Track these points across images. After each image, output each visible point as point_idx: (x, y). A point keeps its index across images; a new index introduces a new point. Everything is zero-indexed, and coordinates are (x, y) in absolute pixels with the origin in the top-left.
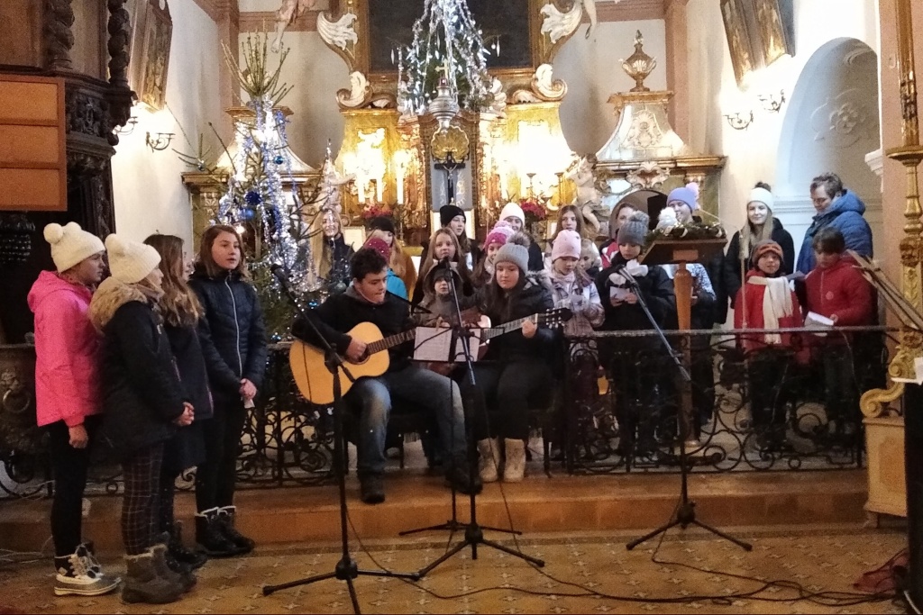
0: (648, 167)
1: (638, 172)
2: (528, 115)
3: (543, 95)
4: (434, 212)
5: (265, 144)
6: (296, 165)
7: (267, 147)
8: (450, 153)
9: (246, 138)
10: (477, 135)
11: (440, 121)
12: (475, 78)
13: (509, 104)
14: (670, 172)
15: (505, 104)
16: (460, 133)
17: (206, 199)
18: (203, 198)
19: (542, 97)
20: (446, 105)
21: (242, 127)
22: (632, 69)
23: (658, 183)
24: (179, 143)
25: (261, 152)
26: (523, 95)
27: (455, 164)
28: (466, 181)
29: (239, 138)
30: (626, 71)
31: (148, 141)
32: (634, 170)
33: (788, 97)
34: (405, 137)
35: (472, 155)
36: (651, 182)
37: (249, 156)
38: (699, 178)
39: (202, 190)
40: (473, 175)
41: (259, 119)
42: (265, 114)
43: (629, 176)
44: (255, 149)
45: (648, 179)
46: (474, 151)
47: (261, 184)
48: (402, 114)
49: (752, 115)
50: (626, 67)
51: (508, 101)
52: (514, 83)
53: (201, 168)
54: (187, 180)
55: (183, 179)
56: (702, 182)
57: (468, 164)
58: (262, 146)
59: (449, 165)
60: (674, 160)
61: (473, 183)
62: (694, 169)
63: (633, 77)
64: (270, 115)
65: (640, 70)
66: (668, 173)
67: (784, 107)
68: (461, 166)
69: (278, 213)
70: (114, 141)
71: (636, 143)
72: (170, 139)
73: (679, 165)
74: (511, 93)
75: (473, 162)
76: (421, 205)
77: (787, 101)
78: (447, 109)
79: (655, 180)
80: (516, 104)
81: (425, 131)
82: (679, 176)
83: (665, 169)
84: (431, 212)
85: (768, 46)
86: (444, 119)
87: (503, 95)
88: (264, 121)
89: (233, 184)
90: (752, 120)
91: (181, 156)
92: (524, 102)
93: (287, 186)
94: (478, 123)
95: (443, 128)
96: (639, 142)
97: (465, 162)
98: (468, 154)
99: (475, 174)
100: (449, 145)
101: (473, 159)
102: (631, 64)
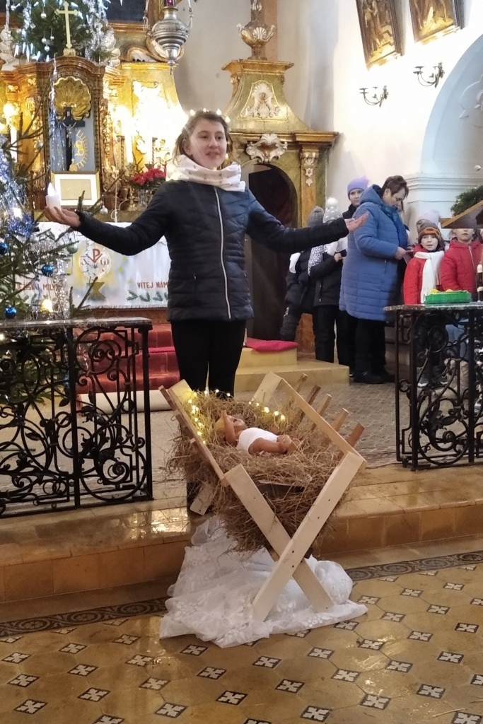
0: (269, 139)
1: (259, 144)
2: (142, 77)
3: (159, 55)
4: (56, 173)
8: (69, 109)
10: (100, 90)
13: (123, 61)
14: (288, 146)
16: (81, 87)
19: (160, 59)
22: (252, 36)
23: (275, 157)
26: (138, 53)
27: (74, 121)
28: (86, 146)
30: (244, 38)
32: (255, 142)
33: (448, 71)
35: (95, 112)
36: (269, 156)
38: (314, 155)
40: (96, 135)
43: (250, 148)
45: (266, 152)
46: (97, 106)
50: (246, 33)
51: (123, 59)
52: (129, 39)
56: (315, 159)
57: (90, 123)
59: (69, 122)
60: (293, 135)
61: (96, 144)
62: (310, 144)
63: (251, 44)
65: (260, 37)
66: (286, 147)
68: (81, 124)
71: (256, 114)
73: (298, 139)
74: (125, 49)
75: (96, 121)
76: (38, 166)
79: (273, 154)
80: (131, 62)
81: (42, 80)
82: (294, 151)
83: (283, 143)
84: (52, 174)
90: (385, 97)
92: (138, 61)
94: (102, 76)
96: (259, 114)
97: (85, 119)
98: (89, 111)
99: (97, 133)
100: (67, 99)
101: (95, 116)
102: (251, 32)
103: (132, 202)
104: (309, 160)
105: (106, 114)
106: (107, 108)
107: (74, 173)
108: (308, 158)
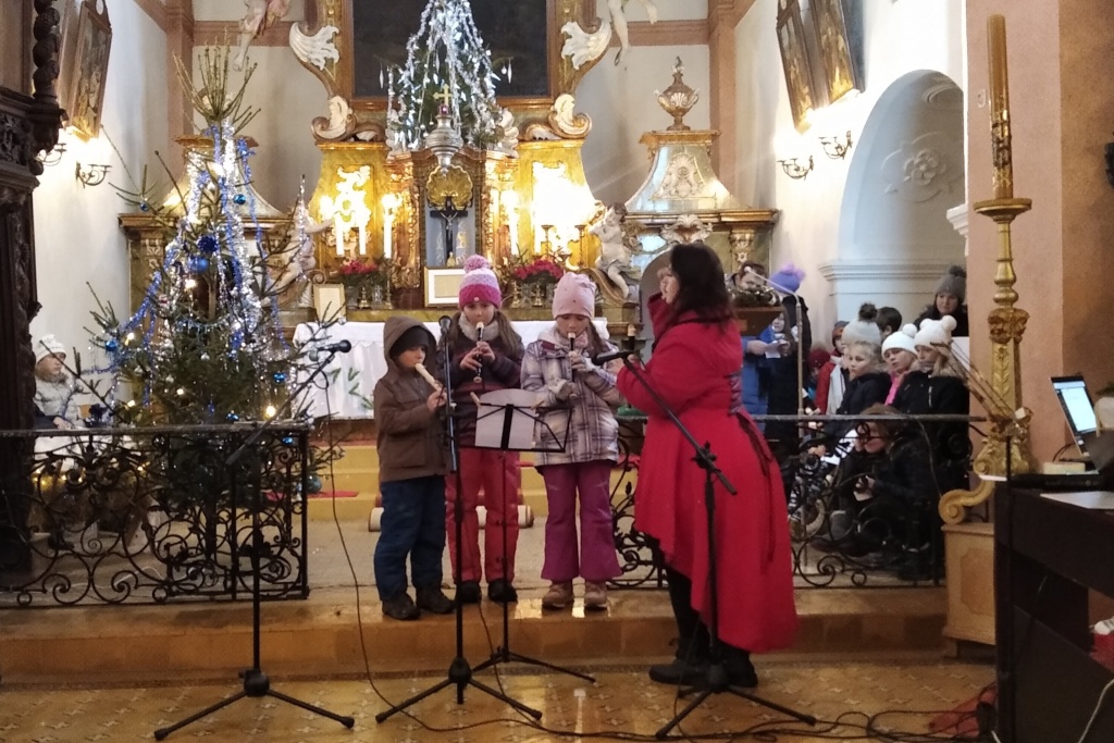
0: (687, 221)
1: (675, 226)
2: (544, 157)
3: (562, 131)
4: (429, 268)
5: (224, 180)
6: (262, 208)
7: (227, 183)
8: (449, 198)
9: (201, 172)
10: (483, 177)
11: (440, 158)
12: (481, 108)
13: (522, 141)
14: (713, 228)
15: (517, 141)
16: (461, 174)
17: (148, 247)
18: (145, 245)
19: (561, 134)
20: (446, 138)
21: (196, 158)
22: (670, 103)
24: (117, 176)
25: (219, 188)
26: (539, 130)
27: (456, 211)
28: (468, 232)
29: (192, 171)
30: (662, 105)
31: (78, 175)
32: (670, 224)
33: (855, 140)
34: (394, 177)
35: (476, 200)
37: (204, 193)
38: (748, 236)
39: (143, 235)
40: (477, 226)
41: (217, 149)
42: (224, 143)
43: (664, 231)
44: (211, 186)
45: (687, 236)
46: (478, 197)
47: (218, 228)
48: (391, 149)
49: (811, 161)
50: (663, 100)
51: (521, 138)
52: (530, 116)
53: (144, 207)
54: (125, 223)
55: (120, 222)
56: (750, 241)
57: (472, 211)
58: (220, 181)
59: (448, 213)
60: (718, 214)
61: (477, 235)
62: (741, 225)
63: (671, 112)
64: (230, 145)
65: (679, 104)
66: (710, 229)
67: (850, 152)
68: (463, 214)
69: (238, 264)
70: (37, 169)
71: (673, 192)
72: (105, 172)
73: (724, 219)
74: (524, 128)
75: (477, 210)
76: (413, 260)
77: (854, 145)
78: (448, 142)
79: (695, 237)
80: (531, 141)
81: (420, 170)
82: (724, 233)
83: (706, 224)
84: (425, 269)
85: (833, 79)
86: (444, 155)
87: (515, 130)
88: (223, 151)
89: (183, 227)
90: (811, 167)
91: (120, 193)
92: (540, 139)
93: (249, 233)
94: (484, 162)
95: (443, 166)
96: (677, 192)
97: (468, 209)
98: (471, 200)
99: (480, 224)
100: (449, 188)
101: (477, 205)
102: (669, 97)
103: (516, 297)
104: (742, 243)
105: (488, 202)
106: (489, 196)
107: (451, 268)
108: (740, 241)
